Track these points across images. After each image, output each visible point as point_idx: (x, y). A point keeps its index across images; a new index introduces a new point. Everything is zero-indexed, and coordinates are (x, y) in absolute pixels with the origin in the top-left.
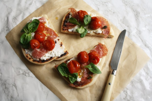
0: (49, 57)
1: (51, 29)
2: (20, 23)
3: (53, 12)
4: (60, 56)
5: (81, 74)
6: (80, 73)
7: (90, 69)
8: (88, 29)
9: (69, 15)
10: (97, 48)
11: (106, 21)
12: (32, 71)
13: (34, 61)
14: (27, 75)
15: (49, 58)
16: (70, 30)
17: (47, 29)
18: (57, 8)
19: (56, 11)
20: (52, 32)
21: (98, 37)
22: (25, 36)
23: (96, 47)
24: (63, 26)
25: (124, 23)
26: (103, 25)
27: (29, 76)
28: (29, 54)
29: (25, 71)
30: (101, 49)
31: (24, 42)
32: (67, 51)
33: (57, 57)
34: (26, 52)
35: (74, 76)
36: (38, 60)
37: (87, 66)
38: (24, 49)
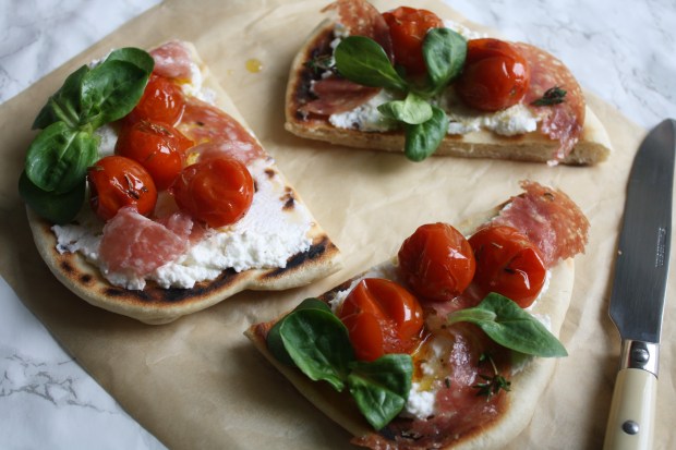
0: (212, 267)
1: (222, 116)
2: (22, 89)
3: (230, 32)
4: (283, 264)
5: (428, 369)
6: (423, 365)
7: (492, 327)
8: (448, 113)
9: (332, 38)
10: (513, 210)
11: (555, 62)
12: (91, 369)
13: (113, 291)
14: (58, 393)
15: (214, 275)
16: (341, 120)
17: (198, 113)
18: (256, 15)
19: (248, 28)
20: (227, 130)
21: (510, 164)
22: (61, 140)
23: (510, 205)
24: (295, 97)
25: (654, 89)
26: (537, 86)
27: (71, 403)
28: (79, 252)
29: (42, 369)
30: (541, 219)
31: (47, 178)
32: (325, 239)
33: (264, 268)
34: (61, 240)
35: (391, 378)
36: (141, 285)
37: (470, 314)
38: (48, 224)
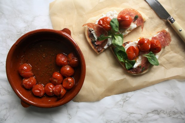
9: (91, 32)
26: (132, 17)
27: (130, 98)
